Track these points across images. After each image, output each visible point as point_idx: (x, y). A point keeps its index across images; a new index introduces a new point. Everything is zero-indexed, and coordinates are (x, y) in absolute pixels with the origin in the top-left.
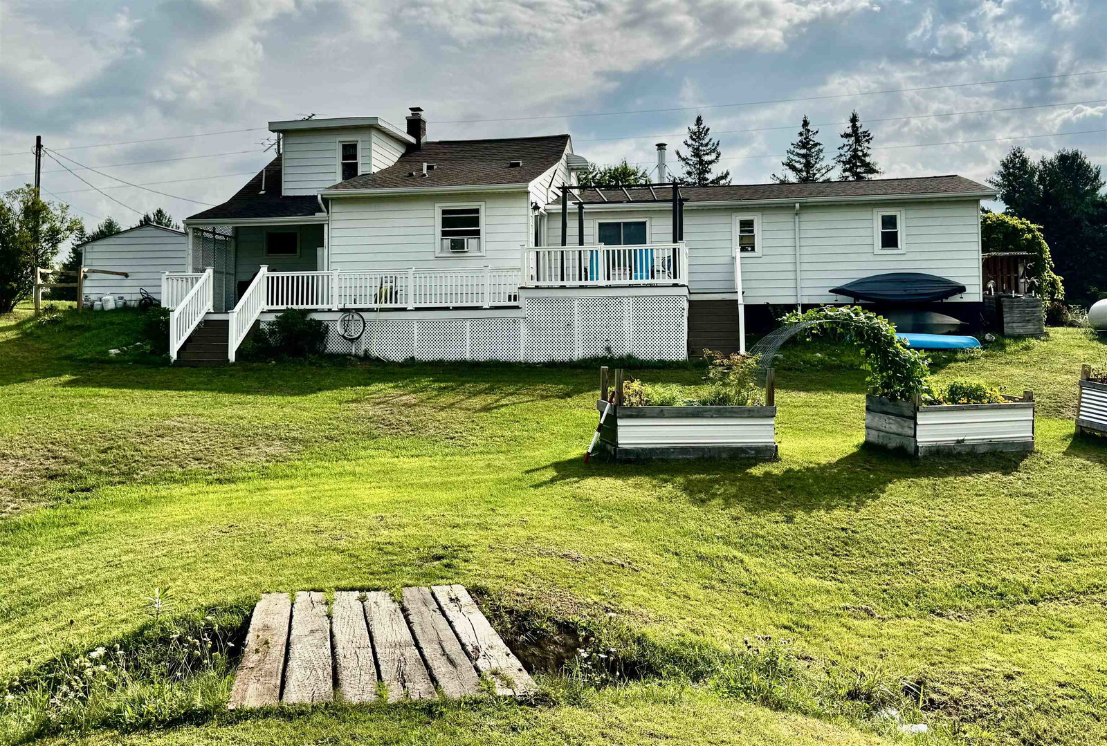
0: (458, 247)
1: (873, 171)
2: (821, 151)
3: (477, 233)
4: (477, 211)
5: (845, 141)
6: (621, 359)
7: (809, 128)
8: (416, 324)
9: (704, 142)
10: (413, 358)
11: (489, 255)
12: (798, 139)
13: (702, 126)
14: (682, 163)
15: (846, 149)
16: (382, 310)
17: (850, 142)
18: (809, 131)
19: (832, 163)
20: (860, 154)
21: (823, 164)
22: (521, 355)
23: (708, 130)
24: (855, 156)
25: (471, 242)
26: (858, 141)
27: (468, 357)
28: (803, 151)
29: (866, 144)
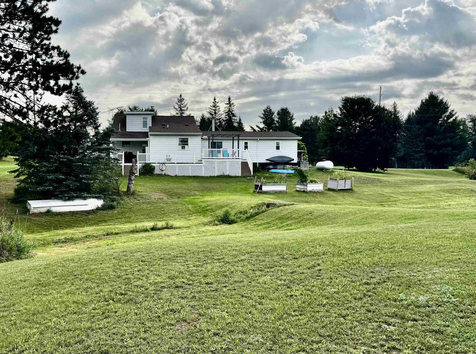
0: (183, 148)
1: (235, 116)
2: (219, 108)
3: (188, 144)
4: (188, 139)
5: (226, 106)
6: (226, 175)
7: (216, 101)
8: (177, 166)
9: (182, 103)
10: (176, 175)
11: (191, 150)
12: (212, 104)
13: (182, 98)
14: (175, 110)
15: (227, 108)
16: (169, 163)
17: (228, 106)
18: (215, 102)
19: (223, 113)
20: (231, 110)
21: (220, 113)
22: (203, 175)
23: (184, 99)
24: (229, 111)
25: (186, 146)
26: (230, 106)
27: (190, 175)
28: (214, 108)
29: (233, 107)
